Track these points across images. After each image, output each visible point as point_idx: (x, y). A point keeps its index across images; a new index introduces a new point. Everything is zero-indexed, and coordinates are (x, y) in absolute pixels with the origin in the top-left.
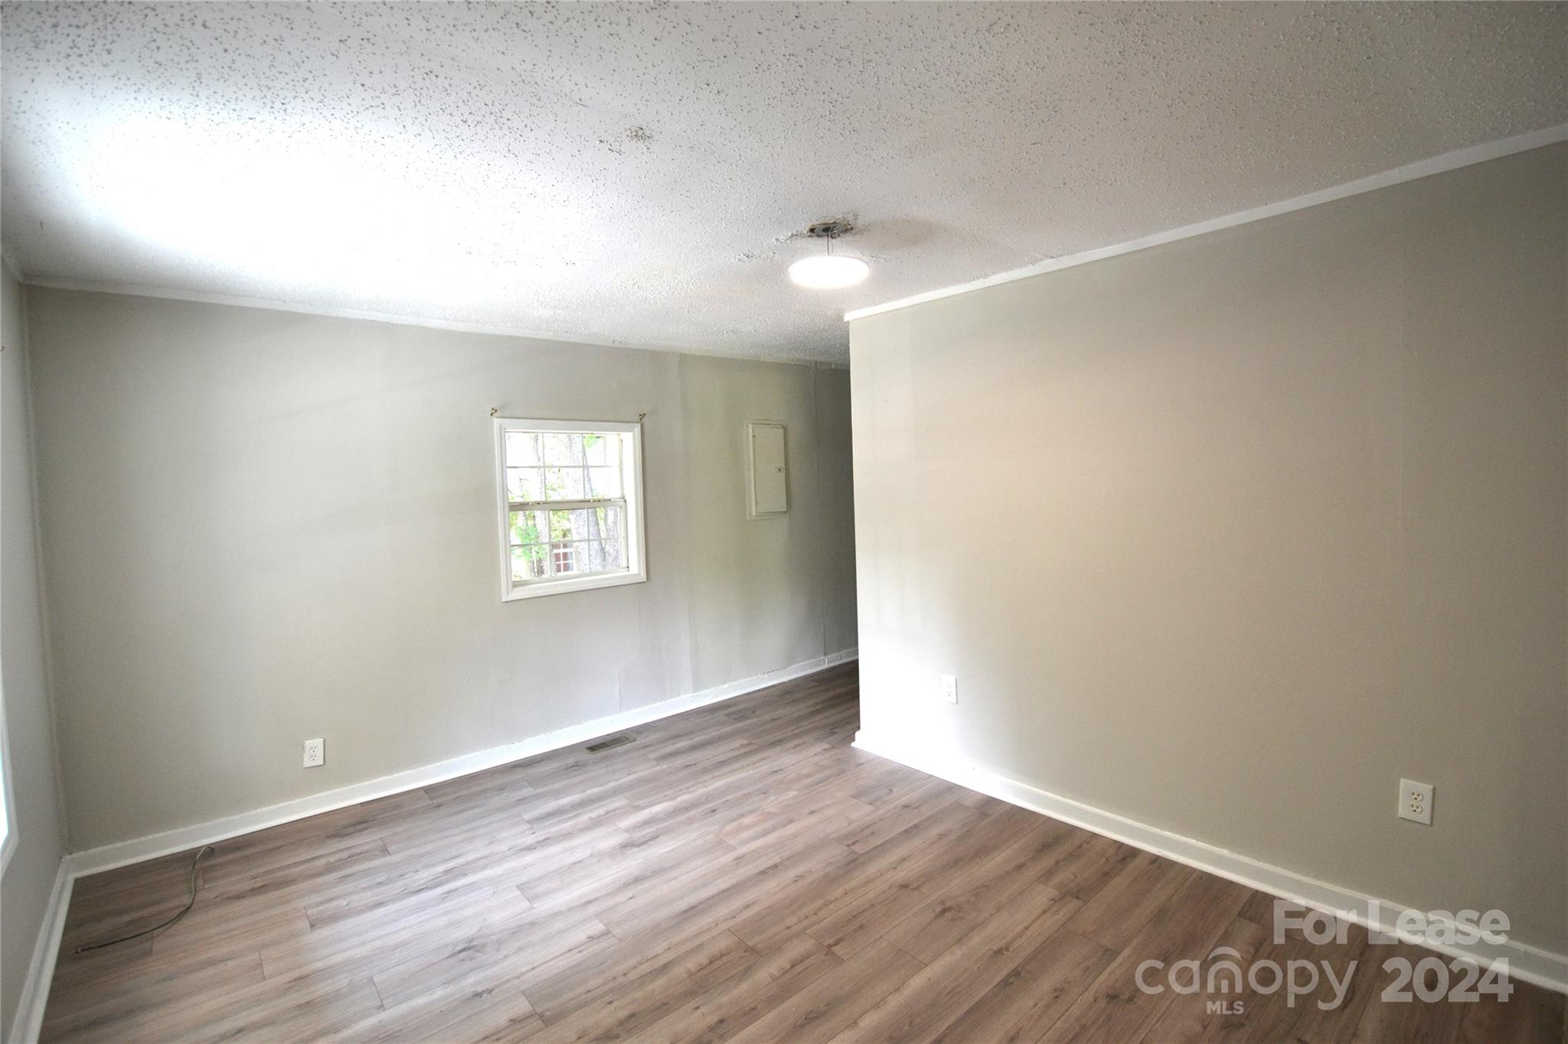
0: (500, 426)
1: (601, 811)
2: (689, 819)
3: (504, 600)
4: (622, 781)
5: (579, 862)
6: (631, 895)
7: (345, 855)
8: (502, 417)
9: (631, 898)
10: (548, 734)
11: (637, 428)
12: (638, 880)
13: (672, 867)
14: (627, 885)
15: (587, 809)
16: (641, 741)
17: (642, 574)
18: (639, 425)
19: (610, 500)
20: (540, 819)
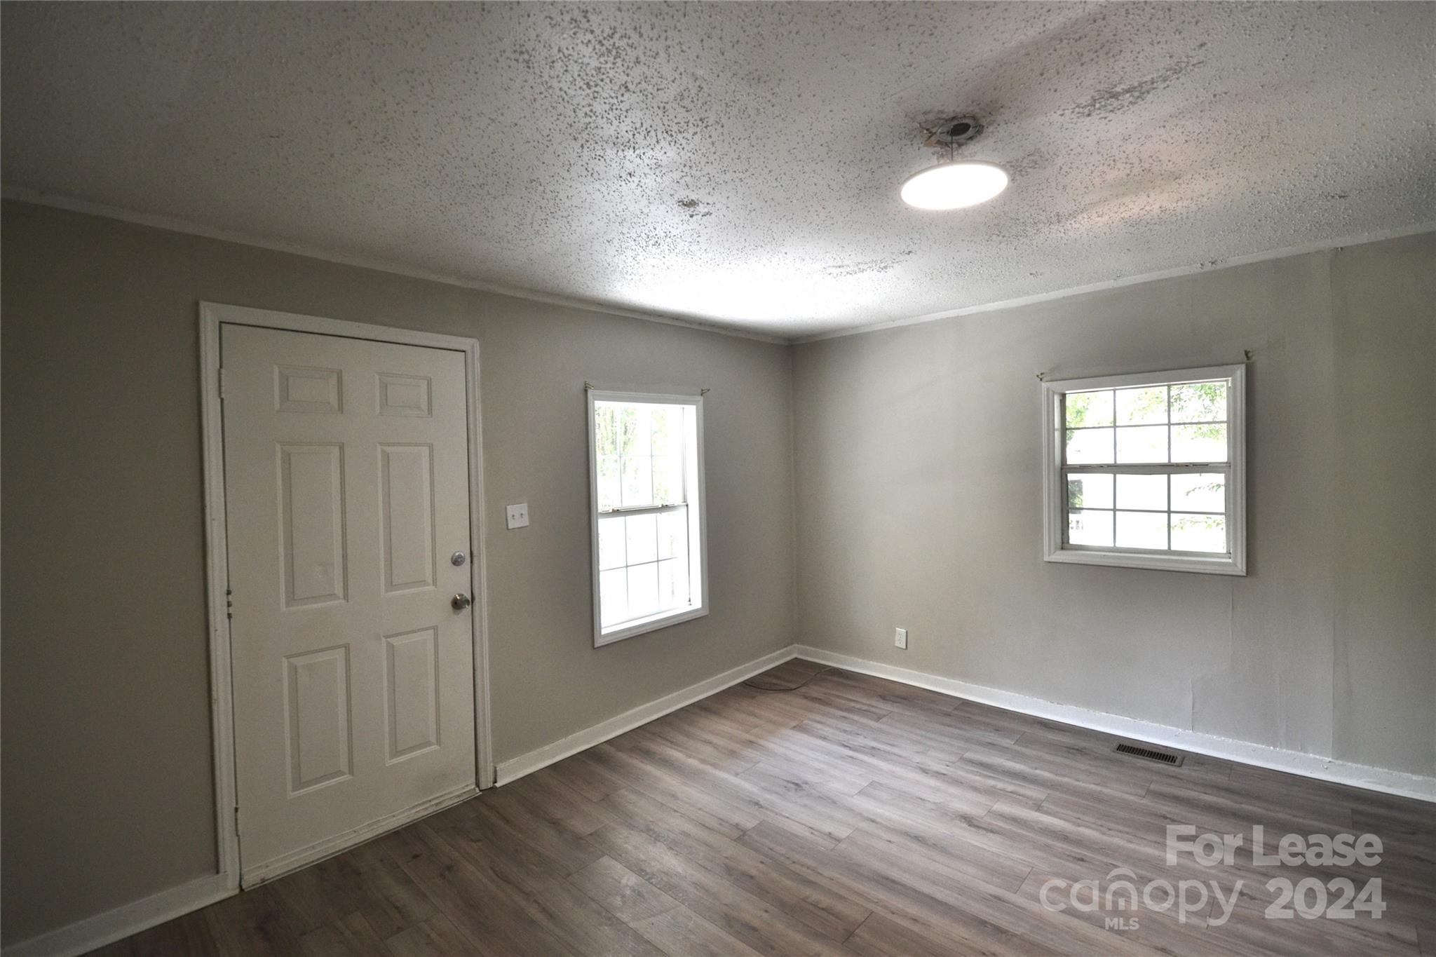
0: (1048, 389)
1: (1010, 788)
2: (1047, 846)
3: (1045, 560)
4: (1080, 784)
5: (923, 800)
6: (892, 840)
7: (865, 708)
8: (1052, 381)
9: (890, 841)
10: (1091, 711)
11: (1240, 372)
12: (919, 839)
13: (952, 855)
14: (906, 834)
15: (1007, 780)
16: (1184, 771)
17: (1239, 566)
18: (1243, 367)
19: (1207, 465)
20: (972, 762)
